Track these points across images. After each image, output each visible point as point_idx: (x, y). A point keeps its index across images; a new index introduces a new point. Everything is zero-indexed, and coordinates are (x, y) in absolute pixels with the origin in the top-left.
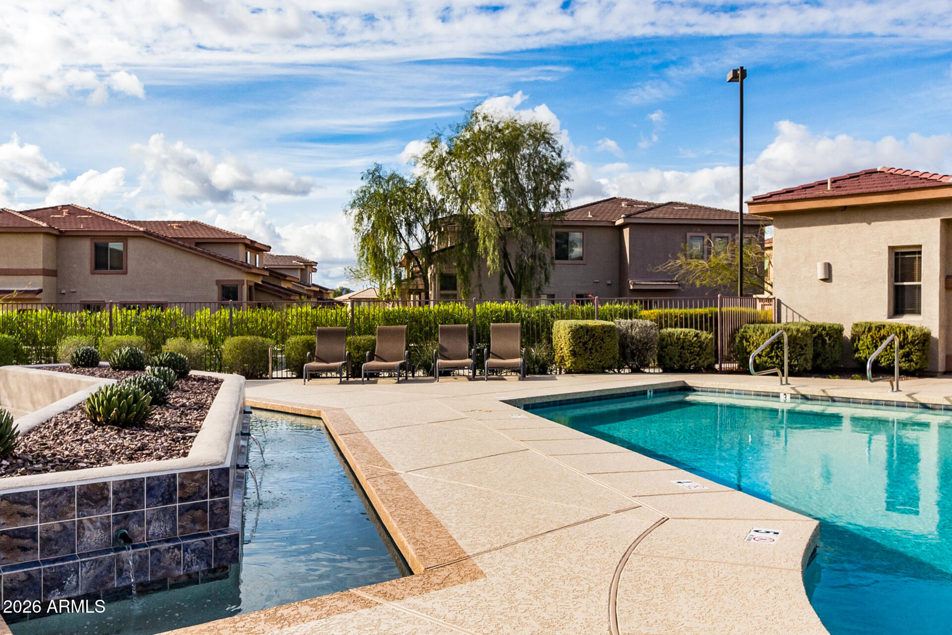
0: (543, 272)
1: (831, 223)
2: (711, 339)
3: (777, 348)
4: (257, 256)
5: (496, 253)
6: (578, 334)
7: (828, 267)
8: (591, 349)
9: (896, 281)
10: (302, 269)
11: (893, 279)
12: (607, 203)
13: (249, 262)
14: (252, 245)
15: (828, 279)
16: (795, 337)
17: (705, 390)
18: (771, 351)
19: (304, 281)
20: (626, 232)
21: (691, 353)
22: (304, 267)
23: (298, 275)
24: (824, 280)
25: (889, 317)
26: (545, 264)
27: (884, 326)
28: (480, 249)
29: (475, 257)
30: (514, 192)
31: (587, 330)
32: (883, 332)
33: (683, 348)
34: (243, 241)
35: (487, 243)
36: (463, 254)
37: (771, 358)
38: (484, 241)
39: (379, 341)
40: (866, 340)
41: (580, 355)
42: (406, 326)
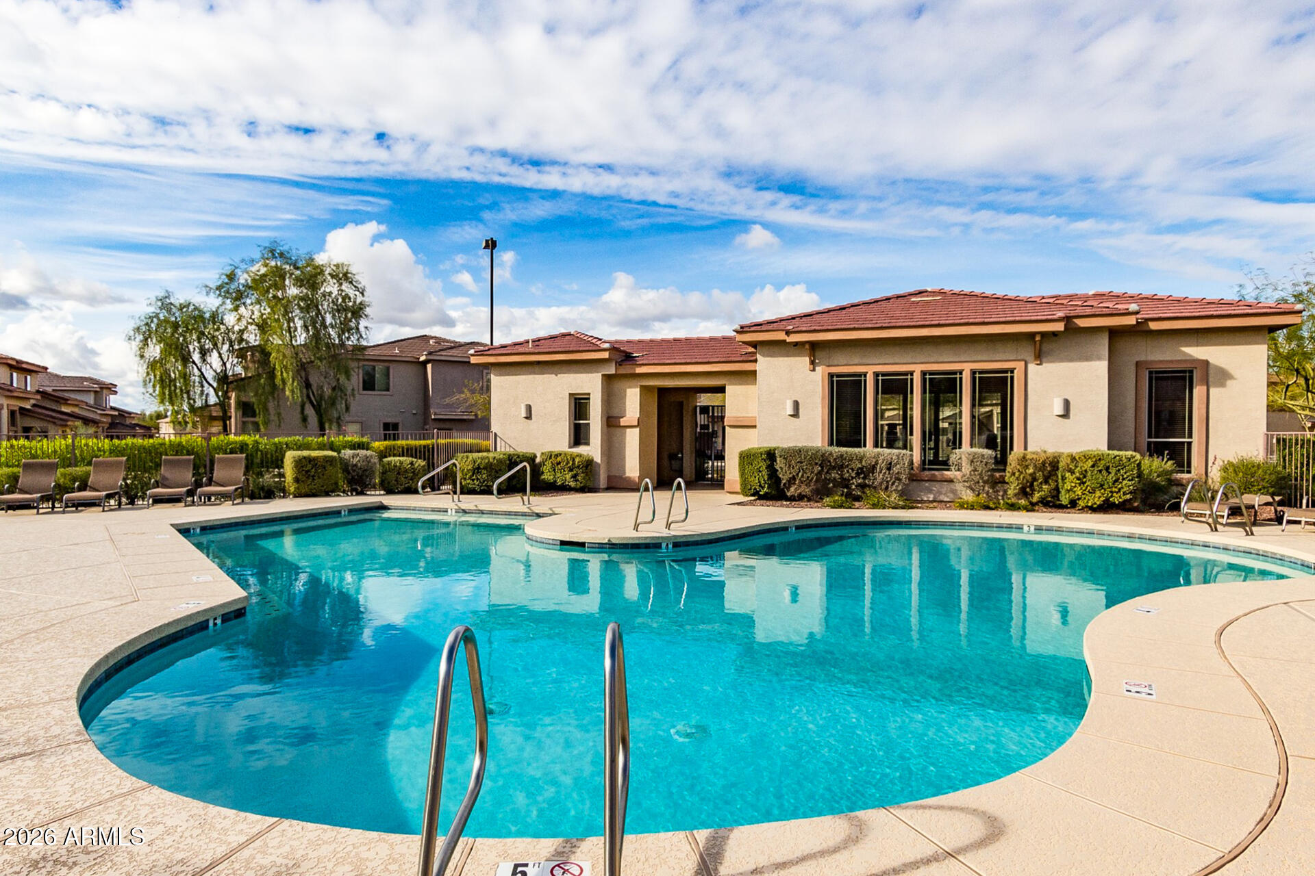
0: (344, 402)
1: (530, 373)
2: (424, 466)
3: (478, 473)
4: (29, 377)
5: (295, 384)
6: (300, 463)
7: (529, 408)
8: (313, 476)
9: (575, 419)
10: (96, 392)
11: (573, 418)
12: (416, 340)
13: (15, 385)
14: (20, 365)
15: (529, 417)
16: (491, 463)
17: (396, 508)
18: (473, 475)
19: (99, 404)
20: (429, 366)
21: (406, 478)
22: (98, 389)
23: (90, 399)
24: (526, 418)
25: (570, 447)
26: (346, 395)
27: (560, 455)
28: (278, 381)
29: (274, 390)
30: (315, 325)
31: (310, 460)
32: (559, 459)
33: (399, 473)
34: (5, 361)
35: (285, 375)
36: (259, 384)
37: (473, 480)
38: (282, 373)
39: (94, 472)
40: (548, 465)
41: (303, 481)
42: (125, 458)
